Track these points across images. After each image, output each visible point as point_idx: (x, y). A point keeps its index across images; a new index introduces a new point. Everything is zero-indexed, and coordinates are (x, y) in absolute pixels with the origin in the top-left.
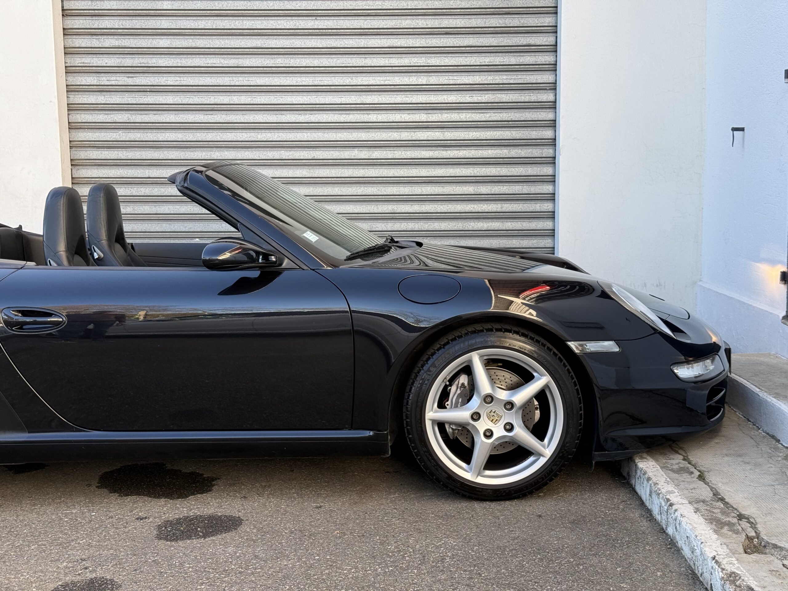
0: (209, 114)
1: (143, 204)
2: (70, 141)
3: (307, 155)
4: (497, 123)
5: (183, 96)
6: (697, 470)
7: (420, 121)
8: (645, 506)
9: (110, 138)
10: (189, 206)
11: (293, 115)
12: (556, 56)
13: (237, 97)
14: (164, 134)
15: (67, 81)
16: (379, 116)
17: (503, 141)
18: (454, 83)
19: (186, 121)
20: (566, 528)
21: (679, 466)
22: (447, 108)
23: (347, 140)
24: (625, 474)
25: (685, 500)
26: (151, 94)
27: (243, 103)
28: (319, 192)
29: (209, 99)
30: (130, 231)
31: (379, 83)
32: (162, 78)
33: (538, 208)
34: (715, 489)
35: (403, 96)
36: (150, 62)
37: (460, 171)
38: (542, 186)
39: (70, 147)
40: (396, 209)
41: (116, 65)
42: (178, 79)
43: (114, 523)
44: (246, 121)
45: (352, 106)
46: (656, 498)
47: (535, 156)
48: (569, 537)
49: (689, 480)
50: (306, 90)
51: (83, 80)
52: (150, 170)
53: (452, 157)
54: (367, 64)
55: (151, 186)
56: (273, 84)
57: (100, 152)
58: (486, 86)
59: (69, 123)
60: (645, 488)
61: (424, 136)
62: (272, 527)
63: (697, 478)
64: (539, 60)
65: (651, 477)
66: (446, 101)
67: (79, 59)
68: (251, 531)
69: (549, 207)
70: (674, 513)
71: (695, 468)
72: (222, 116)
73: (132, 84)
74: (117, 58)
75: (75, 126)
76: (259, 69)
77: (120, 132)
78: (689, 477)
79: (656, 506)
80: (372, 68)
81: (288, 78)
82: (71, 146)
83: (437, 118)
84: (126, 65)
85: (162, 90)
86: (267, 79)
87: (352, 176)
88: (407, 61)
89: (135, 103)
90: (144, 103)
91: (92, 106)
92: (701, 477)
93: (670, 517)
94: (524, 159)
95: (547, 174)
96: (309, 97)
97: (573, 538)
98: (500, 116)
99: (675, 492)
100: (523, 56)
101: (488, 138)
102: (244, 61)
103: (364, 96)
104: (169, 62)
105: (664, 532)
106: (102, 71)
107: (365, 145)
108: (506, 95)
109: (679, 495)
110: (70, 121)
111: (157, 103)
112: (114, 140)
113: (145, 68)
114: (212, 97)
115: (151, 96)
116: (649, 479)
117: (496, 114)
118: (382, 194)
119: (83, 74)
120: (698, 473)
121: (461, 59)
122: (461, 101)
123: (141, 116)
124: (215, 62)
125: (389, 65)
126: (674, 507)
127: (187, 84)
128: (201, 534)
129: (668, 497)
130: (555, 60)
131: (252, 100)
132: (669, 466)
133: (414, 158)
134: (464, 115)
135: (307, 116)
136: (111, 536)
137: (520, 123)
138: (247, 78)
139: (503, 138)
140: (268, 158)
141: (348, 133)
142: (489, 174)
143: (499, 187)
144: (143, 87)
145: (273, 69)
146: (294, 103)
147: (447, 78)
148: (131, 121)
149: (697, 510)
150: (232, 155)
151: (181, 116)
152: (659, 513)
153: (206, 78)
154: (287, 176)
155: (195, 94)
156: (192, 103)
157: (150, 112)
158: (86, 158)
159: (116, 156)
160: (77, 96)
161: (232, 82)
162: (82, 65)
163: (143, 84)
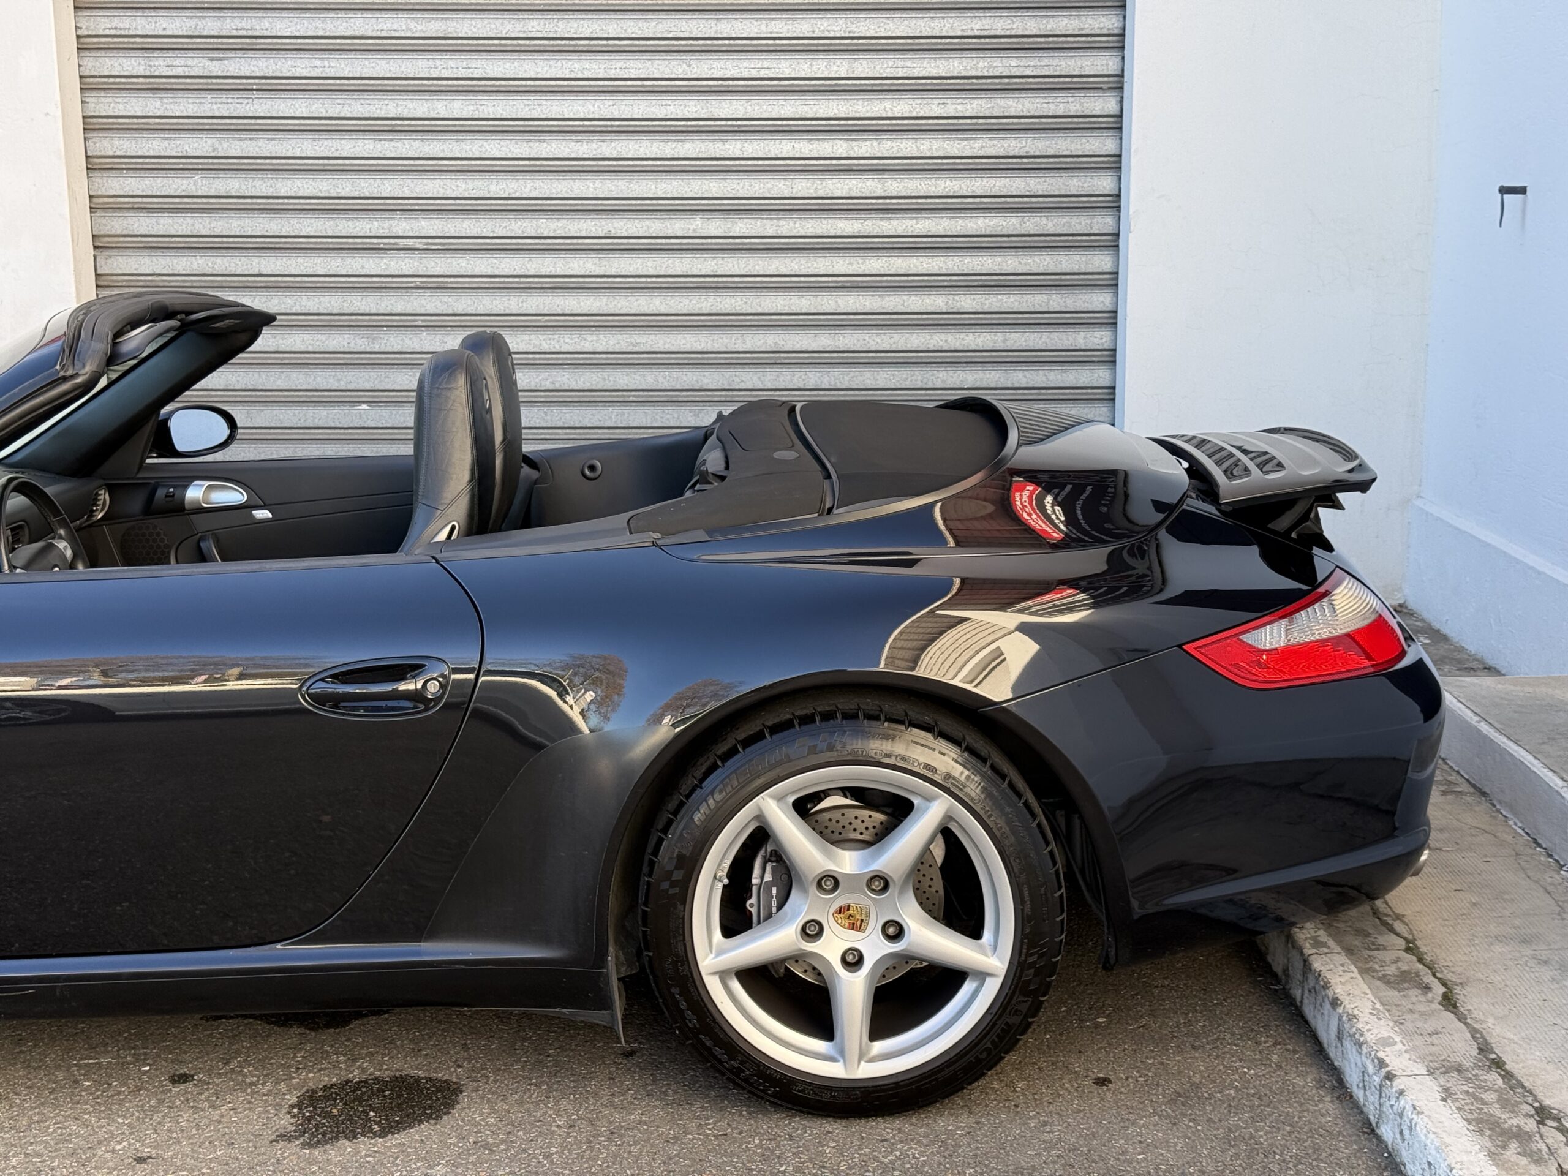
0: (385, 140)
2: (91, 197)
3: (593, 229)
4: (997, 160)
5: (330, 101)
6: (1439, 979)
7: (832, 155)
8: (1327, 1057)
9: (176, 190)
10: (346, 336)
11: (564, 143)
12: (1124, 17)
13: (445, 102)
14: (289, 182)
15: (82, 69)
16: (746, 145)
17: (1008, 200)
18: (905, 75)
19: (337, 155)
20: (1160, 1116)
21: (1399, 968)
22: (890, 128)
23: (680, 196)
24: (1278, 969)
25: (1419, 1066)
26: (260, 95)
27: (457, 116)
28: (619, 306)
29: (384, 107)
30: (221, 388)
31: (747, 76)
32: (284, 61)
33: (1082, 341)
34: (1481, 1033)
35: (798, 102)
36: (258, 27)
37: (918, 264)
38: (1090, 295)
39: (91, 208)
40: (783, 343)
41: (185, 34)
42: (318, 63)
43: (189, 1096)
44: (464, 156)
45: (689, 123)
46: (1354, 1051)
47: (1075, 232)
48: (1167, 1142)
49: (1421, 1008)
50: (591, 89)
51: (116, 64)
52: (262, 259)
53: (900, 232)
54: (721, 33)
56: (520, 76)
57: (154, 220)
58: (974, 81)
59: (87, 157)
60: (1326, 1018)
61: (842, 189)
62: (528, 1110)
63: (1439, 1004)
64: (1087, 26)
65: (1340, 998)
66: (890, 115)
67: (106, 20)
68: (483, 1120)
69: (1104, 340)
70: (1398, 1098)
71: (1434, 975)
72: (413, 143)
73: (220, 74)
74: (187, 17)
75: (100, 164)
76: (491, 42)
77: (197, 177)
78: (1422, 998)
79: (1353, 1065)
80: (732, 42)
81: (552, 63)
82: (93, 206)
83: (869, 150)
84: (205, 33)
85: (283, 87)
86: (508, 65)
87: (689, 273)
88: (806, 26)
89: (226, 114)
90: (246, 115)
91: (135, 120)
92: (1449, 1002)
93: (1388, 1104)
94: (1053, 238)
95: (1100, 270)
96: (597, 103)
97: (1176, 1144)
98: (1003, 146)
99: (1396, 1043)
100: (1053, 16)
101: (979, 193)
102: (458, 26)
103: (714, 102)
104: (298, 27)
105: (1373, 1131)
106: (155, 46)
107: (718, 208)
108: (1016, 100)
109: (1406, 1052)
110: (89, 154)
111: (274, 115)
112: (183, 194)
113: (248, 40)
114: (391, 103)
115: (261, 101)
116: (1335, 1003)
117: (995, 142)
118: (753, 312)
119: (115, 53)
120: (1443, 990)
121: (921, 22)
122: (922, 114)
123: (242, 143)
124: (395, 27)
125: (769, 35)
126: (1399, 1084)
127: (338, 75)
128: (376, 1127)
129: (1381, 1055)
130: (1121, 25)
131: (477, 109)
132: (1377, 967)
133: (821, 234)
134: (927, 143)
135: (594, 145)
136: (182, 1131)
137: (1046, 160)
138: (465, 63)
139: (1009, 194)
140: (513, 235)
141: (680, 182)
142: (978, 270)
143: (1000, 297)
144: (244, 81)
145: (521, 42)
146: (567, 116)
147: (891, 63)
148: (219, 155)
149: (1447, 1095)
150: (436, 228)
151: (326, 142)
152: (1361, 1085)
153: (378, 61)
154: (553, 273)
155: (356, 96)
156: (348, 116)
157: (261, 135)
158: (125, 232)
159: (189, 229)
160: (103, 100)
161: (432, 70)
162: (113, 32)
163: (243, 75)
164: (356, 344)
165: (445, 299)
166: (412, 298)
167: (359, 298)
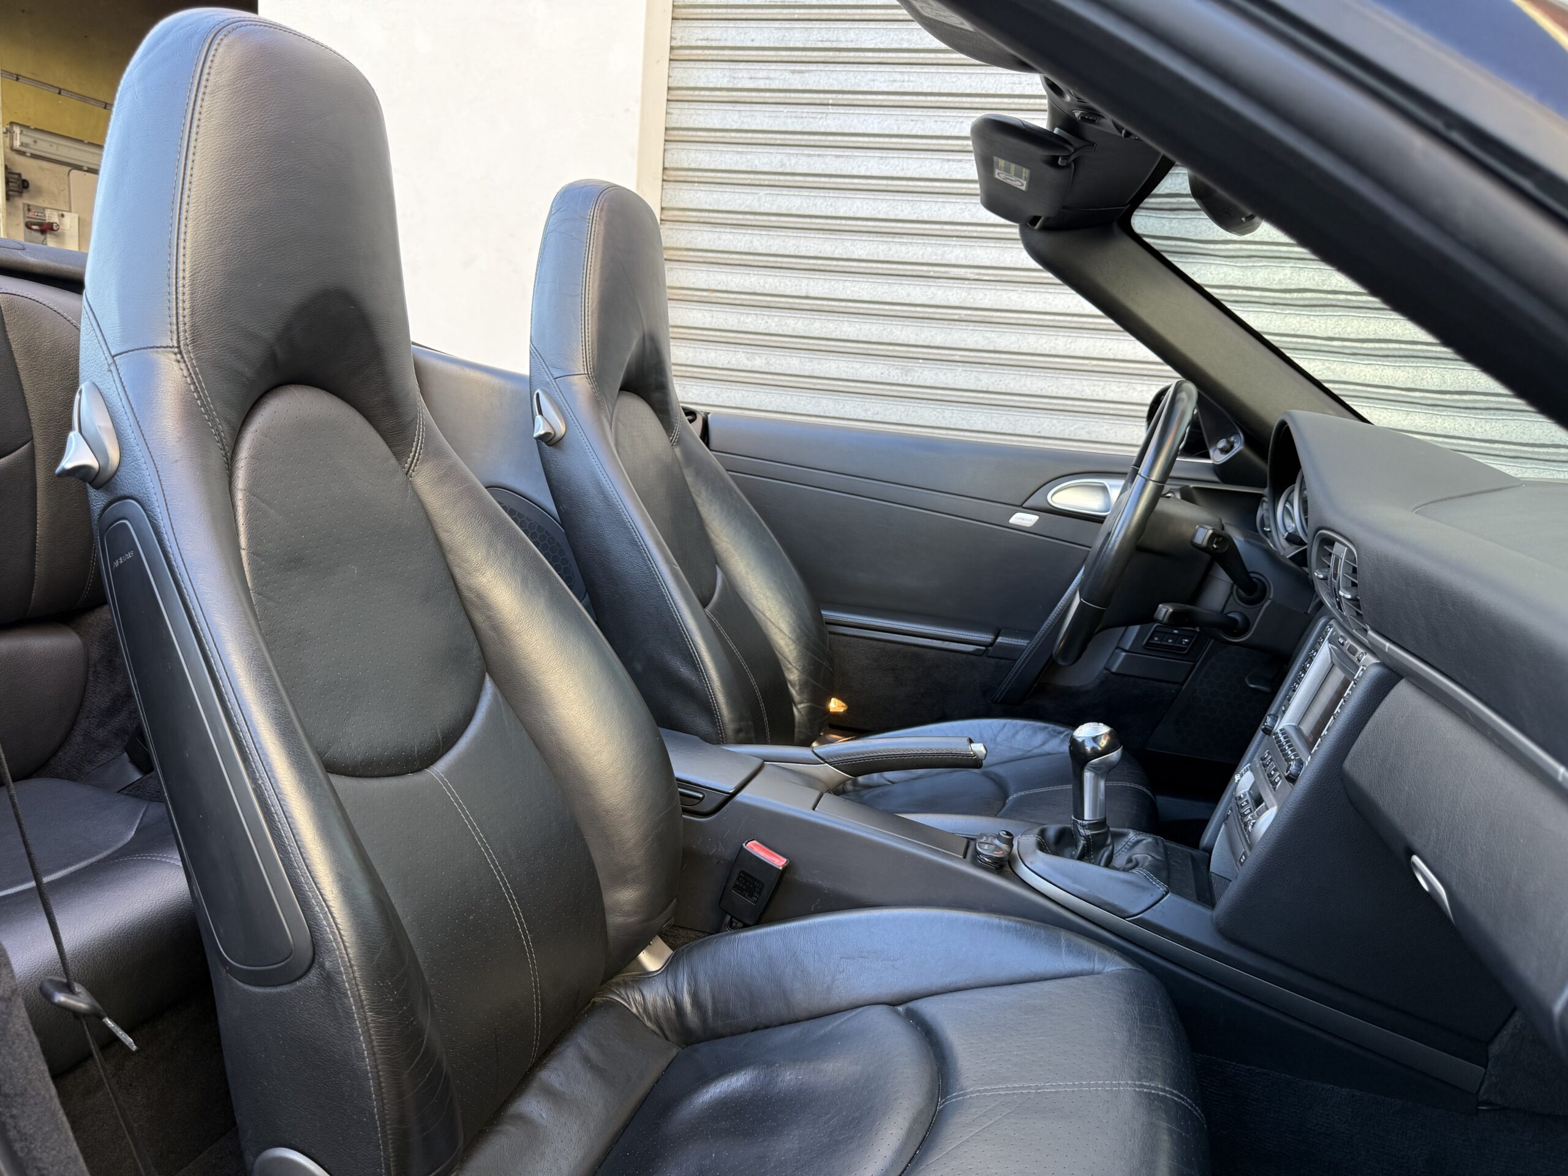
0: (954, 160)
1: (787, 352)
2: (663, 209)
5: (903, 118)
9: (740, 205)
10: (880, 366)
14: (850, 202)
15: (670, 80)
19: (901, 174)
26: (835, 109)
29: (958, 125)
30: (755, 408)
32: (863, 74)
36: (843, 39)
39: (661, 220)
41: (772, 46)
42: (898, 77)
51: (703, 76)
52: (811, 281)
55: (809, 315)
57: (717, 235)
59: (664, 169)
67: (700, 31)
73: (800, 87)
74: (776, 28)
75: (675, 176)
77: (762, 193)
82: (664, 218)
84: (791, 45)
85: (859, 103)
89: (799, 129)
90: (818, 131)
91: (713, 135)
104: (884, 38)
106: (741, 58)
110: (667, 165)
111: (846, 131)
112: (747, 210)
113: (831, 53)
115: (834, 116)
119: (703, 65)
123: (809, 159)
144: (821, 97)
148: (787, 171)
150: (991, 257)
151: (892, 161)
153: (960, 76)
155: (931, 113)
156: (919, 134)
157: (829, 151)
158: (689, 246)
159: (747, 245)
160: (686, 111)
161: (1015, 87)
162: (704, 43)
163: (821, 88)
164: (889, 375)
165: (988, 335)
166: (953, 331)
167: (900, 327)
